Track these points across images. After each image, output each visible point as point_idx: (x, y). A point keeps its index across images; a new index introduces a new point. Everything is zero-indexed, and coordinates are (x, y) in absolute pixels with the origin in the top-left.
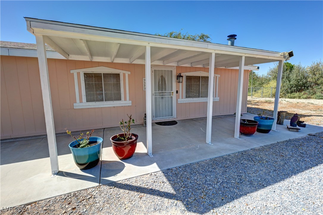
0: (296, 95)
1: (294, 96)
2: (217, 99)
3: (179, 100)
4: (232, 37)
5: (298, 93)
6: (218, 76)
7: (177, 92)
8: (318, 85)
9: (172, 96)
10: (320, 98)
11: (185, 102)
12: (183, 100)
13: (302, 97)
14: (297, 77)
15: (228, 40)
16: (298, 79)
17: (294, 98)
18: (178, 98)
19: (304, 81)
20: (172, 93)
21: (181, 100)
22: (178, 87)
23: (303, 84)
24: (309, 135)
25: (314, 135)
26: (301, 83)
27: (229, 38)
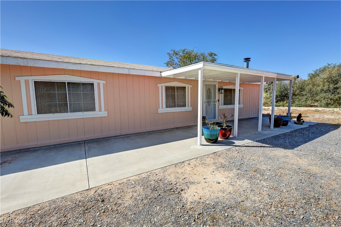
0: (281, 104)
1: (279, 104)
2: (242, 106)
3: (219, 106)
4: (247, 60)
5: (282, 102)
6: (242, 88)
7: (218, 101)
8: (296, 95)
9: (215, 103)
10: (299, 106)
11: (223, 108)
12: (222, 106)
13: (285, 105)
14: (280, 89)
15: (245, 61)
16: (281, 91)
17: (279, 106)
19: (286, 92)
22: (219, 96)
23: (285, 94)
24: (309, 126)
25: (312, 126)
26: (283, 94)
27: (245, 60)
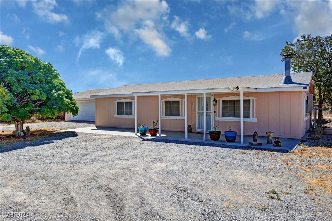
2: (255, 120)
3: (216, 118)
7: (215, 112)
11: (221, 120)
12: (219, 118)
18: (215, 116)
20: (211, 112)
21: (217, 119)
22: (215, 108)
